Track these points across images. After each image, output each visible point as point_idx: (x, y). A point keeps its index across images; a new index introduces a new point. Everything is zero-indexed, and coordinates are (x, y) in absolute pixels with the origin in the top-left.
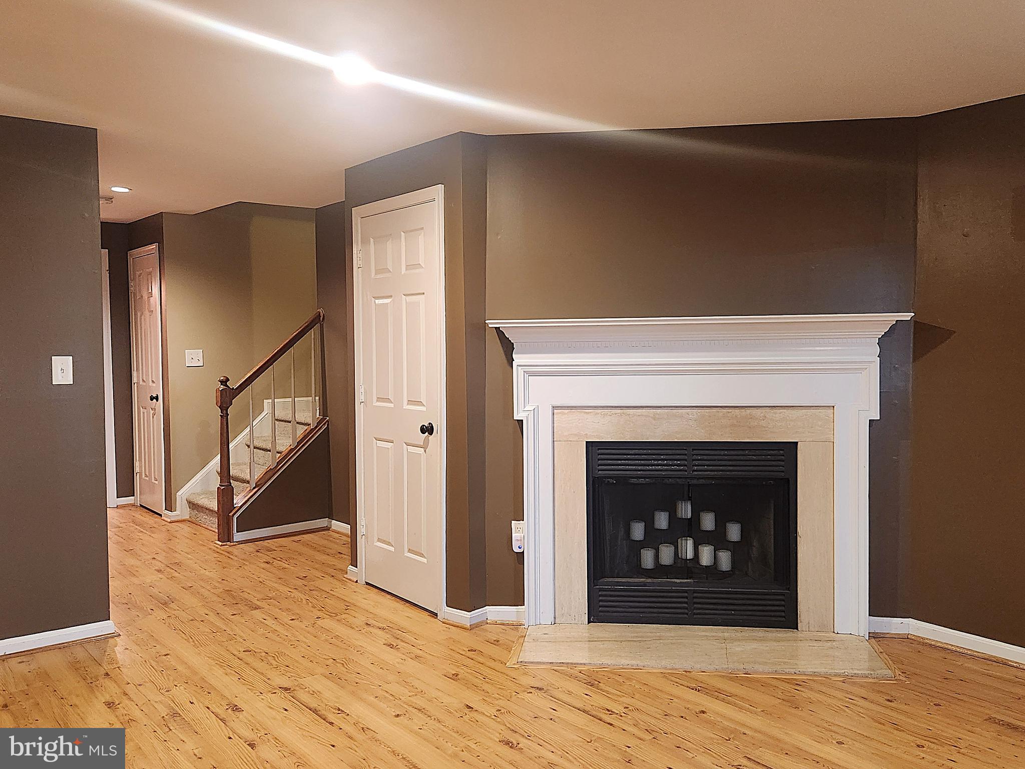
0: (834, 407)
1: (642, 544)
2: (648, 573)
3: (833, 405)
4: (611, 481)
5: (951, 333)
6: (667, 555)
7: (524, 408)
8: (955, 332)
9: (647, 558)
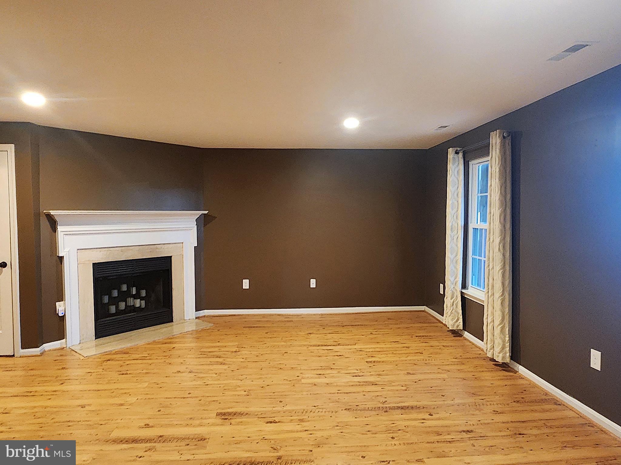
0: (183, 243)
1: (109, 304)
2: (113, 315)
3: (182, 242)
4: (100, 279)
5: (215, 218)
6: (122, 306)
7: (64, 250)
8: (216, 217)
9: (113, 309)
